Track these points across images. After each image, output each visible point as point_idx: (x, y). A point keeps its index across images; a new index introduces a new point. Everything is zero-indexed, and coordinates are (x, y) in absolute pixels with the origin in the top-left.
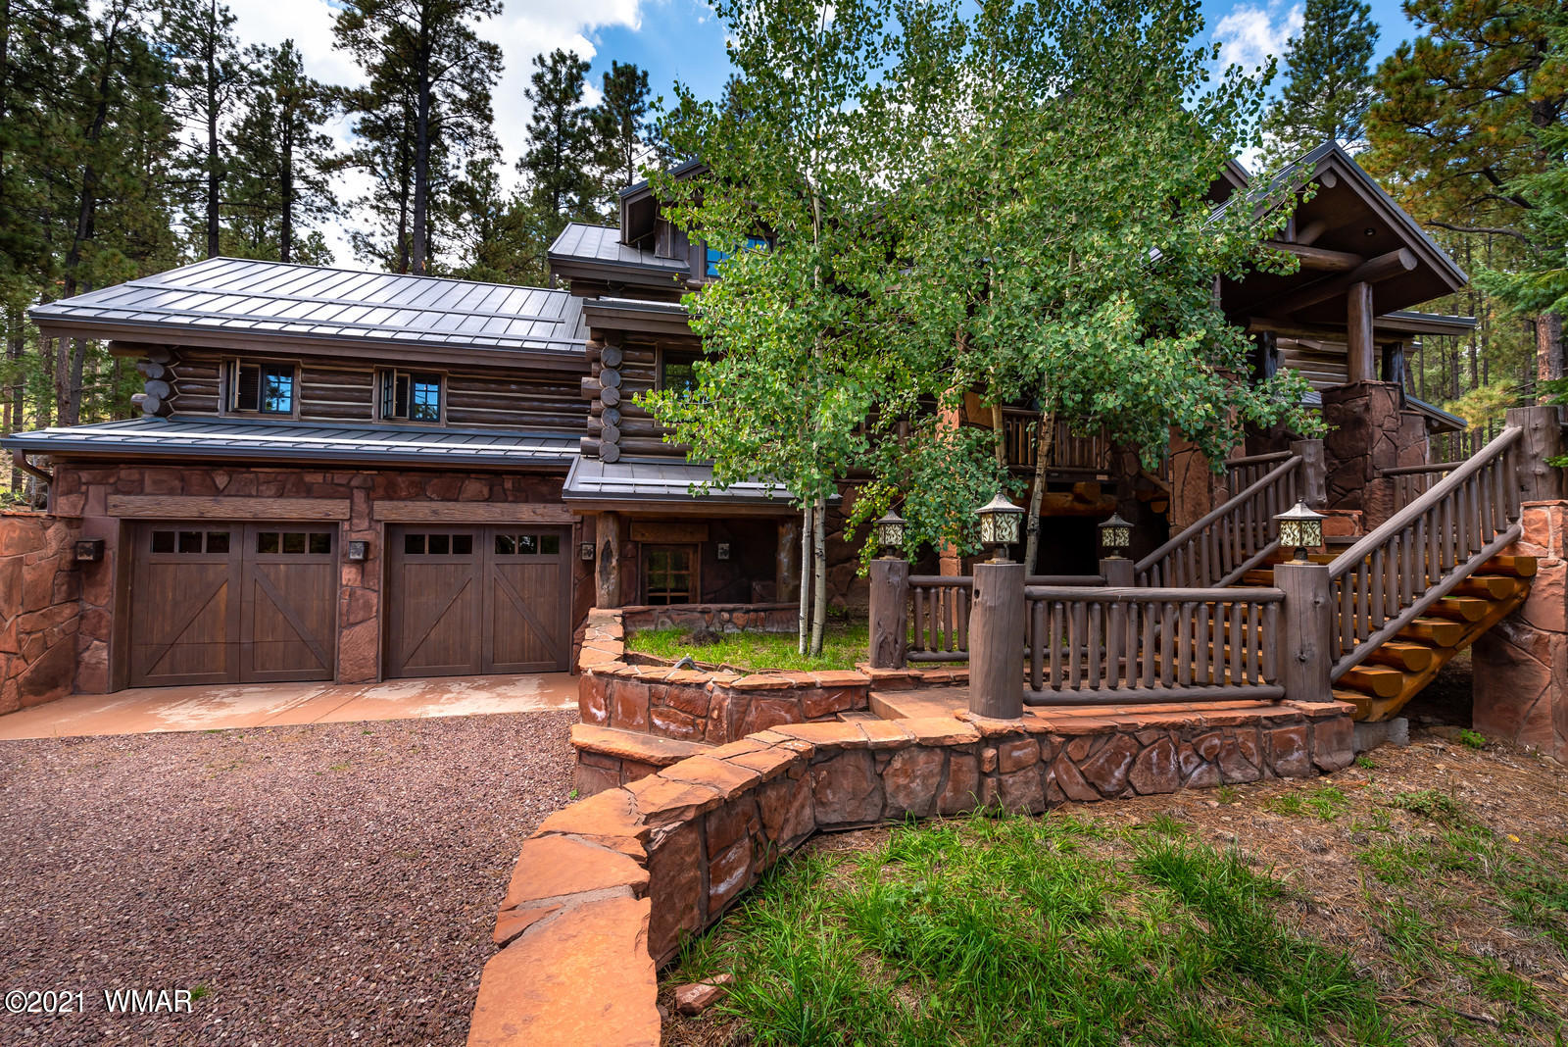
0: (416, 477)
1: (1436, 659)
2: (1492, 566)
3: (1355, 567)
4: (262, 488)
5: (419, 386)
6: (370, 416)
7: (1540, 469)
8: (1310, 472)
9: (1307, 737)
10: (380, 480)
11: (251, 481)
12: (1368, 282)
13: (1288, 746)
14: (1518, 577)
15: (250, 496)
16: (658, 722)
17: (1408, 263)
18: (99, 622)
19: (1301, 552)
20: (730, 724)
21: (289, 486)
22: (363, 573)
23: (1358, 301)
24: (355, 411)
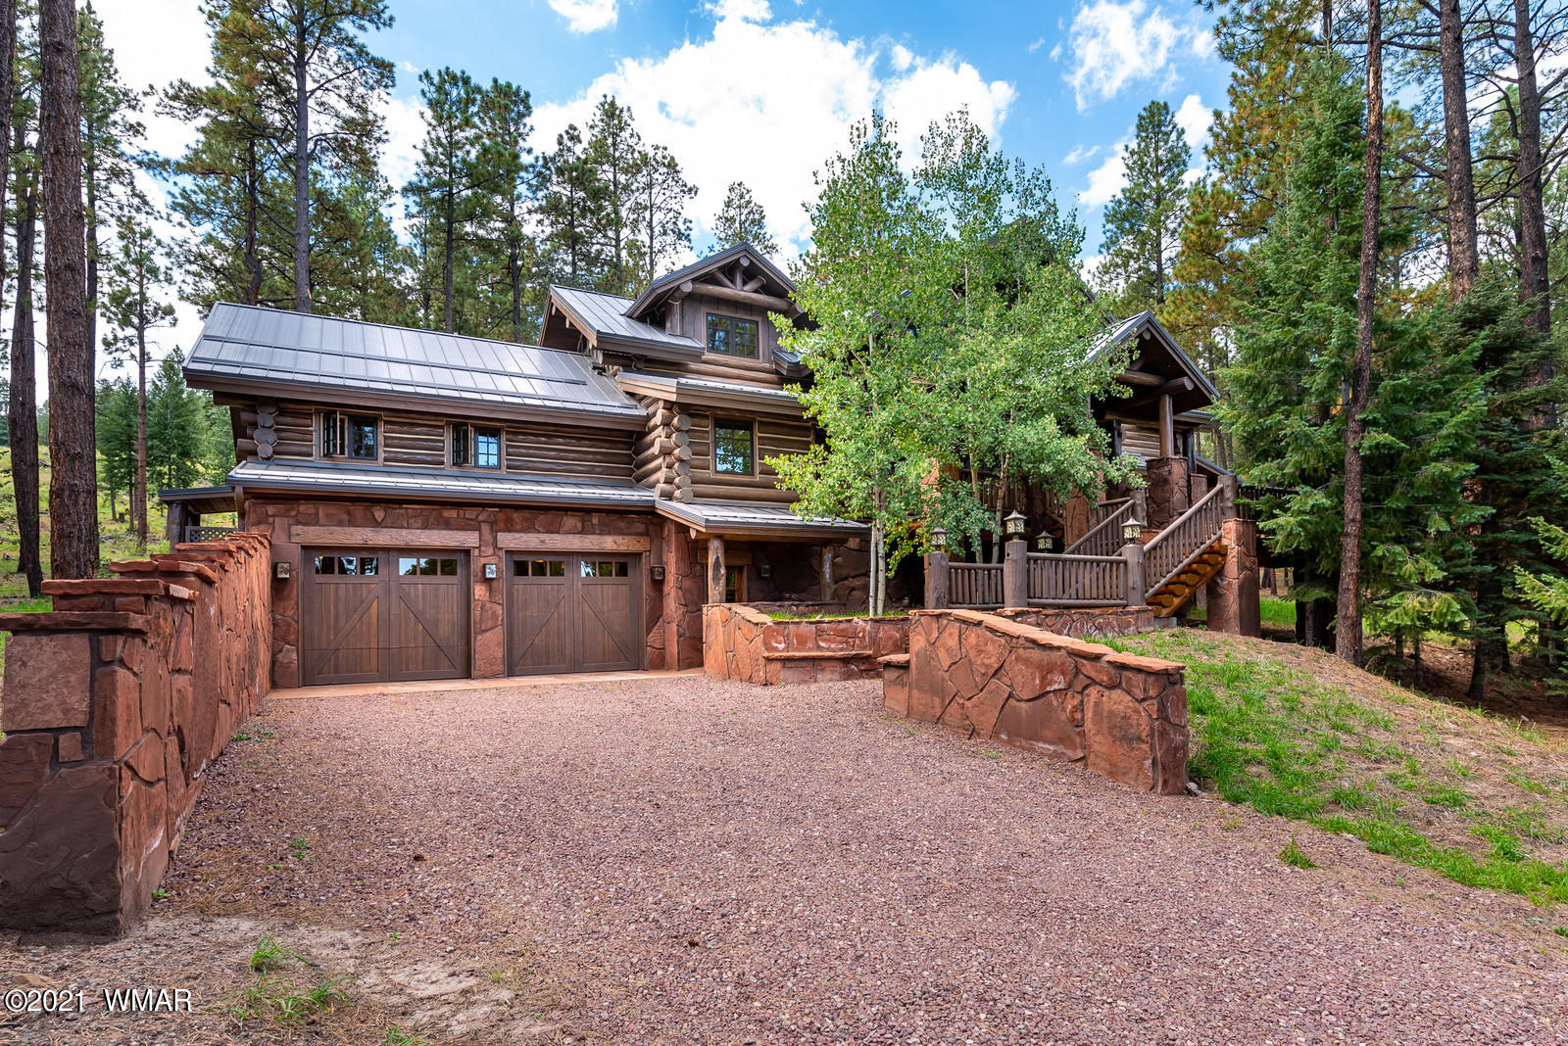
0: (526, 514)
1: (1187, 591)
2: (1211, 550)
3: (1154, 548)
4: (412, 521)
5: (481, 438)
6: (442, 463)
7: (1230, 505)
8: (1139, 508)
9: (1136, 620)
10: (501, 516)
11: (402, 515)
12: (1170, 396)
13: (1129, 624)
14: (1221, 555)
15: (402, 527)
16: (822, 644)
17: (1189, 386)
18: (289, 629)
19: (1132, 540)
20: (870, 638)
21: (431, 520)
22: (490, 590)
23: (1164, 406)
24: (429, 459)
